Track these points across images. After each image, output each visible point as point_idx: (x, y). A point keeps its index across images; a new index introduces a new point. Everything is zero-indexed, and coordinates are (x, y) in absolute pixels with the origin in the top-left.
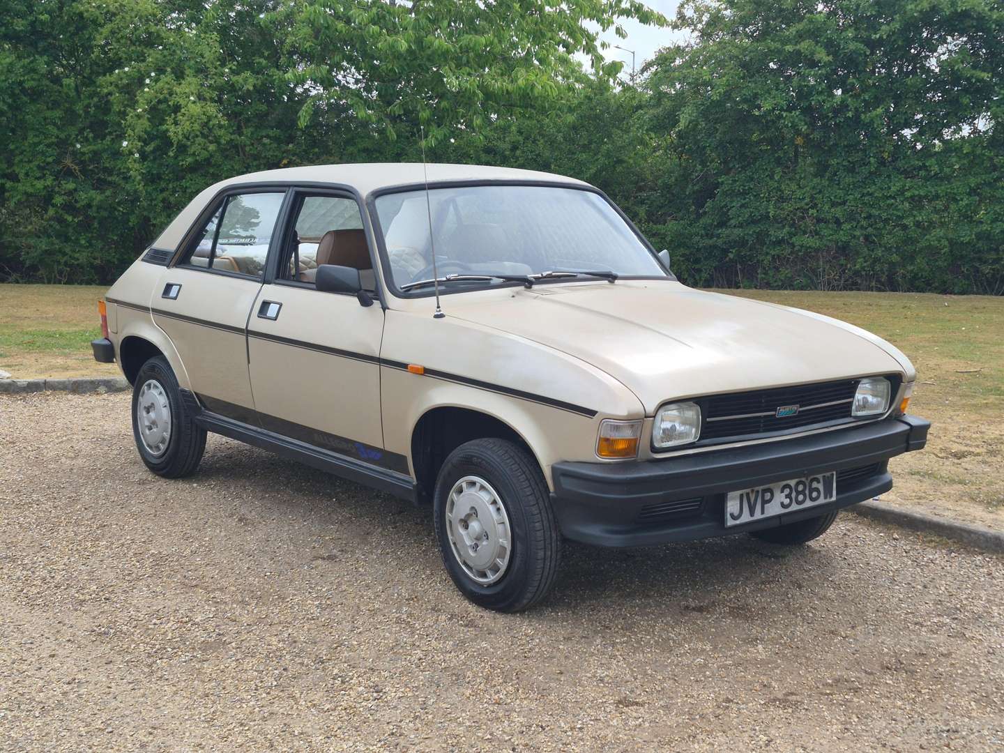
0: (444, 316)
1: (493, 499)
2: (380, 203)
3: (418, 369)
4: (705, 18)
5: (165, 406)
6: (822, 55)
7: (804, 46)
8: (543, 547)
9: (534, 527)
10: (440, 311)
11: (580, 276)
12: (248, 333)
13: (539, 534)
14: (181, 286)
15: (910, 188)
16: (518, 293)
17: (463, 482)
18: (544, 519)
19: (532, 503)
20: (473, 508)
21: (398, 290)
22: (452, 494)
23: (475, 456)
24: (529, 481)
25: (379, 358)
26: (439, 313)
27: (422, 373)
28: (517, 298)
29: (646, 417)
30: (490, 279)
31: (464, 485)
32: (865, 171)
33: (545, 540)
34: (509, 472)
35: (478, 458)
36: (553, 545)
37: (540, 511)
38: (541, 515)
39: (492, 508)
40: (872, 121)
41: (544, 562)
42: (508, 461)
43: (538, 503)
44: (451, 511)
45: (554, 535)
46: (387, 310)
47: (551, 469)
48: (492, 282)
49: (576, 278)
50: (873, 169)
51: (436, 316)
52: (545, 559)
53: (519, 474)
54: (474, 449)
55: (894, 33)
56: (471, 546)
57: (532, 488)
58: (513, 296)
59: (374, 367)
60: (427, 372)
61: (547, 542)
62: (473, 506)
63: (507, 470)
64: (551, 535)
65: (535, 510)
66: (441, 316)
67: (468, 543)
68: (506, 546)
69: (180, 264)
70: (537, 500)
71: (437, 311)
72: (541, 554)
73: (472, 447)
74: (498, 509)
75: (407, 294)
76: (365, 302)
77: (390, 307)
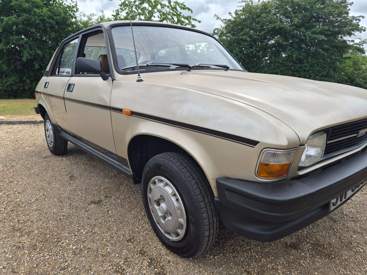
0: (143, 81)
1: (174, 193)
2: (114, 31)
3: (127, 112)
4: (220, 32)
5: (51, 130)
6: (248, 39)
7: (244, 37)
8: (208, 229)
9: (202, 216)
10: (140, 78)
11: (212, 67)
12: (64, 98)
13: (206, 221)
14: (49, 82)
15: (267, 71)
16: (184, 73)
17: (156, 178)
18: (208, 210)
19: (200, 200)
20: (161, 196)
21: (120, 71)
22: (150, 184)
23: (162, 165)
24: (197, 184)
25: (110, 107)
26: (140, 79)
27: (130, 114)
28: (183, 74)
29: (300, 145)
30: (170, 66)
31: (156, 181)
32: (257, 67)
33: (209, 224)
34: (184, 178)
35: (164, 166)
36: (214, 226)
37: (206, 205)
38: (207, 208)
39: (173, 199)
40: (259, 55)
41: (209, 237)
42: (183, 170)
43: (204, 200)
44: (150, 193)
45: (215, 220)
46: (114, 81)
47: (215, 182)
48: (171, 68)
49: (210, 68)
50: (259, 67)
51: (138, 81)
52: (209, 236)
53: (191, 180)
54: (162, 161)
55: (265, 33)
56: (162, 216)
57: (200, 189)
58: (182, 74)
59: (107, 112)
60: (133, 113)
61: (211, 225)
62: (161, 195)
63: (183, 176)
64: (213, 220)
65: (202, 205)
66: (141, 81)
67: (160, 214)
68: (183, 223)
69: (51, 75)
70: (203, 197)
71: (138, 78)
72: (207, 233)
73: (160, 159)
74: (177, 200)
75: (125, 72)
76: (105, 78)
77: (116, 79)
